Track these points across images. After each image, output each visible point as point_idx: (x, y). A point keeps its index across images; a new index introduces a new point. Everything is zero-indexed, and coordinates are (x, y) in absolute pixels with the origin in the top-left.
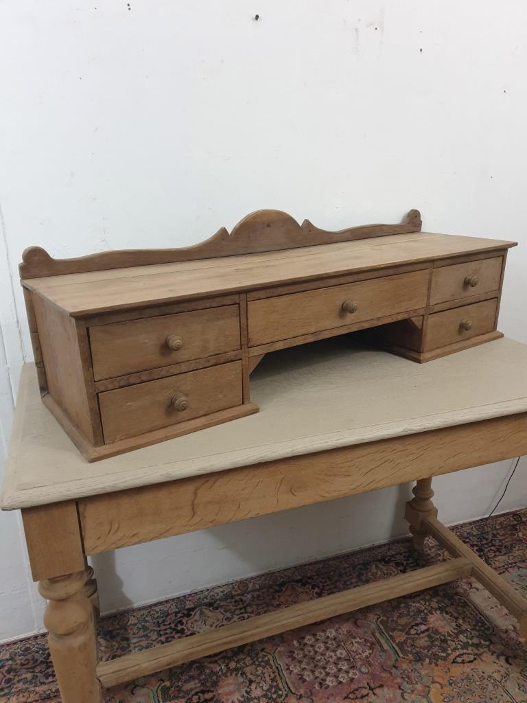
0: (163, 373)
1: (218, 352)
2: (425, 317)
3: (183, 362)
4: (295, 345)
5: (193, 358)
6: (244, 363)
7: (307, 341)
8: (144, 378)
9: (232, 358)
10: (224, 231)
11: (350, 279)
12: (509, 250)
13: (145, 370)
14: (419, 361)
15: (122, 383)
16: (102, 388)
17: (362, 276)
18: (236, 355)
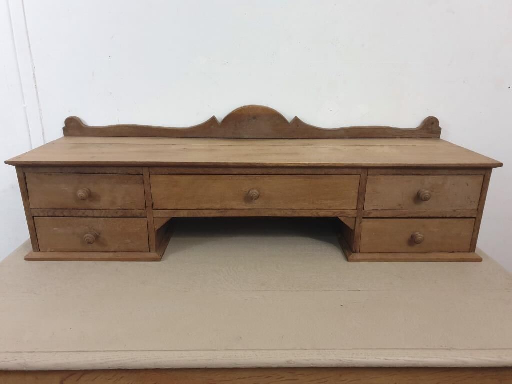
0: (80, 214)
1: (125, 208)
2: (358, 220)
3: (95, 210)
4: (199, 216)
5: (103, 208)
6: (149, 220)
7: (212, 215)
8: (66, 214)
9: (139, 215)
10: (213, 120)
11: (259, 171)
12: (494, 170)
13: (66, 209)
14: (348, 260)
15: (50, 214)
16: (36, 215)
17: (273, 171)
18: (141, 214)
